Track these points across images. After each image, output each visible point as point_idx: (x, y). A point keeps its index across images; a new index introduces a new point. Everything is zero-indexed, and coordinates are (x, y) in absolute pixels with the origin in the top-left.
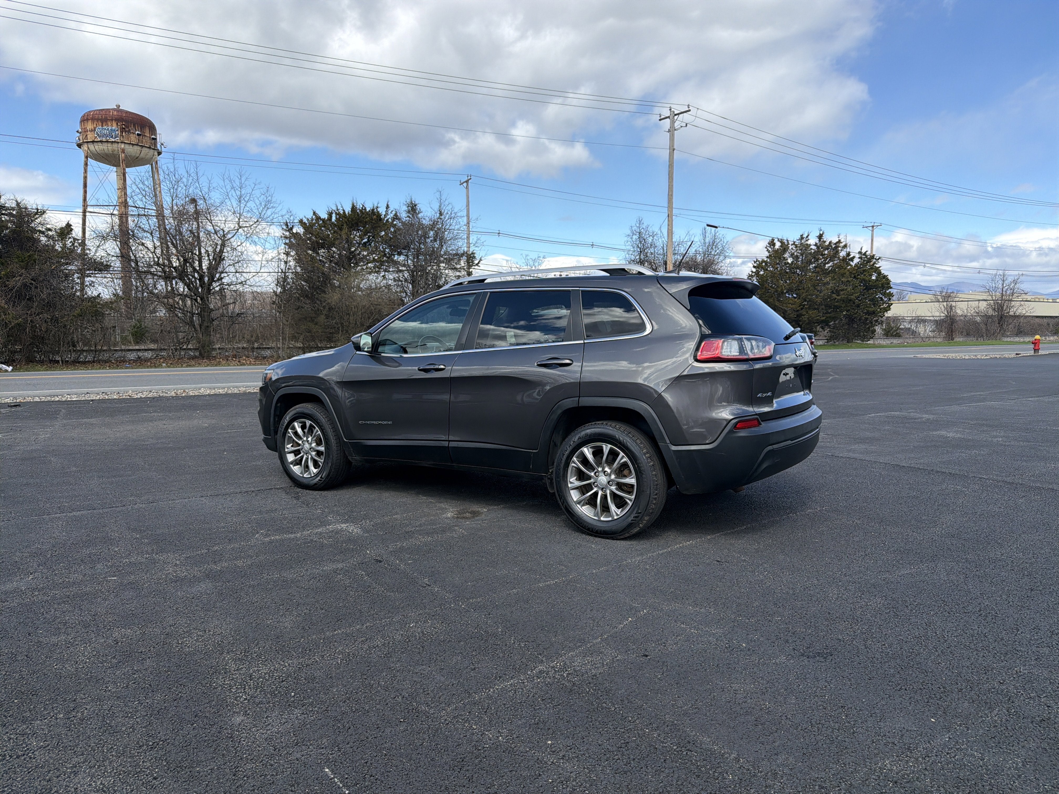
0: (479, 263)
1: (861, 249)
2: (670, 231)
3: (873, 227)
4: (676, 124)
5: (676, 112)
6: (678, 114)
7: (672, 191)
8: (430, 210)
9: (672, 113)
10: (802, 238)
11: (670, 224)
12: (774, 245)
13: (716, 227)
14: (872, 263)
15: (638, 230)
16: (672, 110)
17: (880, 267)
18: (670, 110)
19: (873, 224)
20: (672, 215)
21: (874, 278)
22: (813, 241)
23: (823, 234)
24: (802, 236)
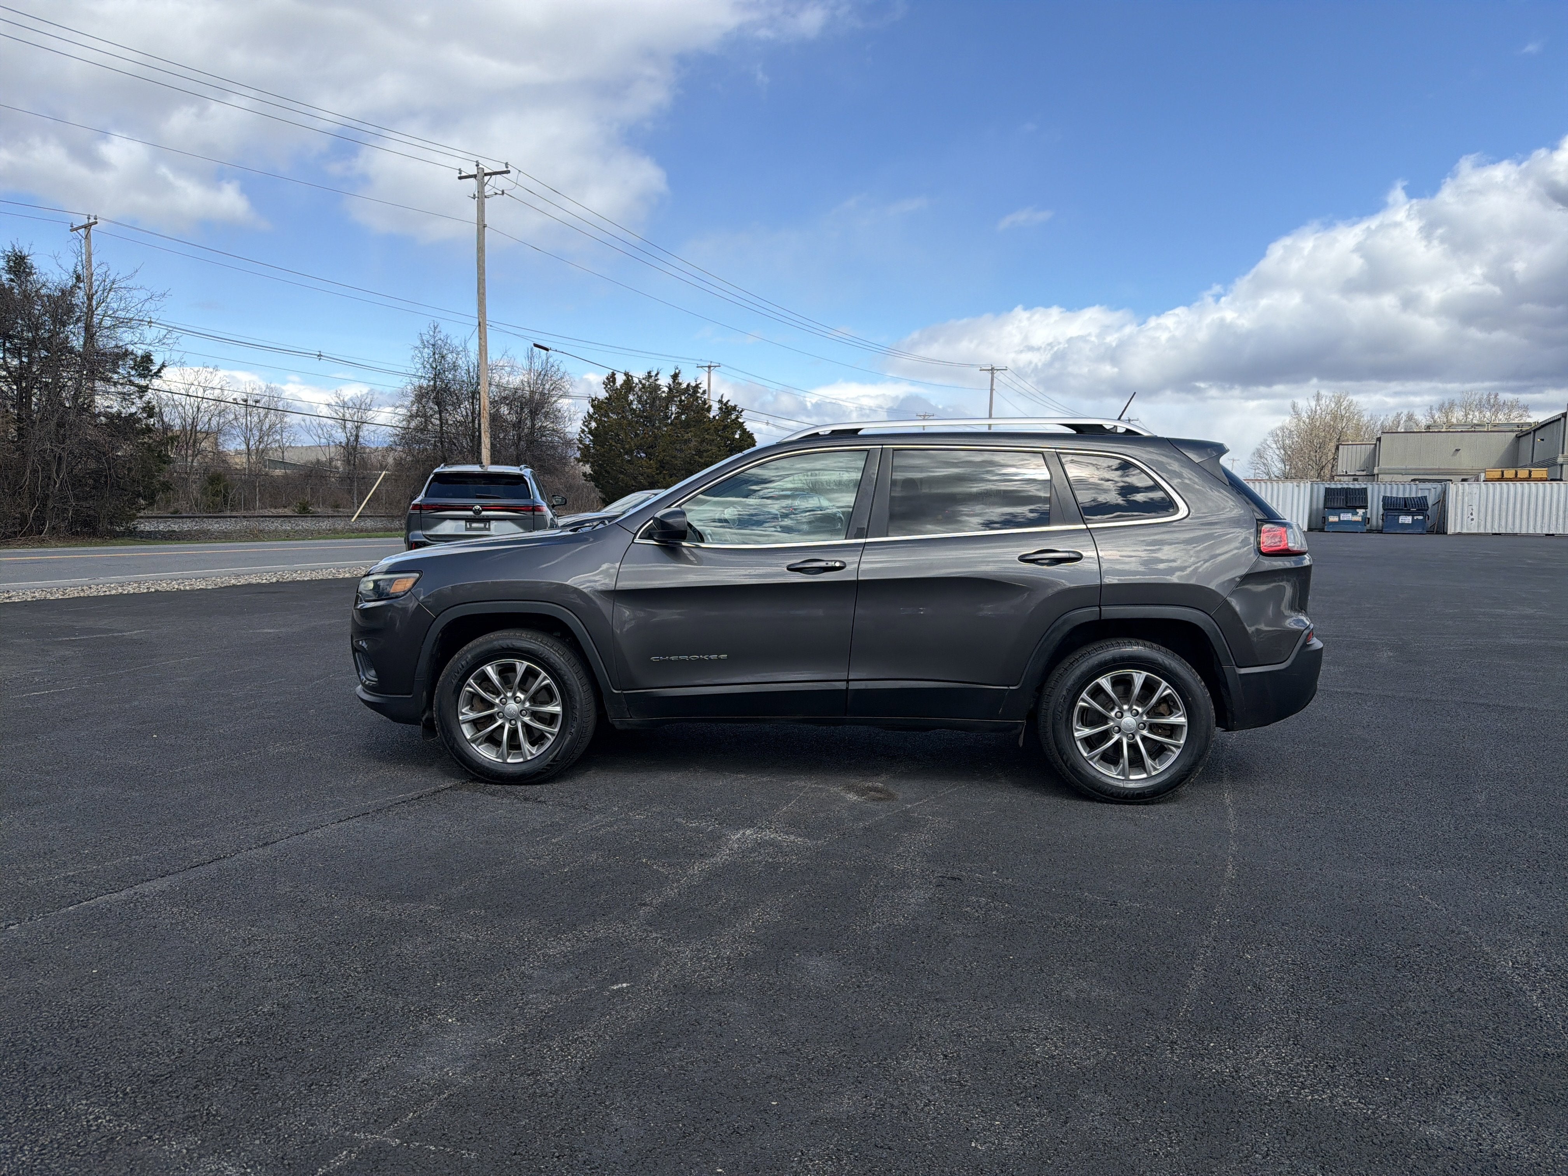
0: (159, 371)
1: (722, 397)
2: (483, 348)
3: (709, 367)
4: (487, 188)
5: (487, 171)
6: (490, 174)
7: (484, 288)
8: (58, 270)
9: (480, 171)
10: (649, 375)
11: (482, 337)
12: (614, 381)
13: (547, 349)
14: (733, 417)
15: (432, 342)
16: (481, 166)
17: (744, 422)
18: (477, 165)
19: (709, 364)
20: (485, 324)
21: (737, 436)
22: (664, 381)
23: (679, 373)
24: (649, 373)
